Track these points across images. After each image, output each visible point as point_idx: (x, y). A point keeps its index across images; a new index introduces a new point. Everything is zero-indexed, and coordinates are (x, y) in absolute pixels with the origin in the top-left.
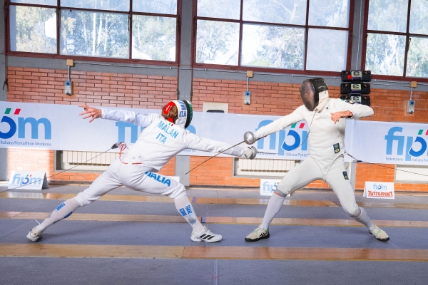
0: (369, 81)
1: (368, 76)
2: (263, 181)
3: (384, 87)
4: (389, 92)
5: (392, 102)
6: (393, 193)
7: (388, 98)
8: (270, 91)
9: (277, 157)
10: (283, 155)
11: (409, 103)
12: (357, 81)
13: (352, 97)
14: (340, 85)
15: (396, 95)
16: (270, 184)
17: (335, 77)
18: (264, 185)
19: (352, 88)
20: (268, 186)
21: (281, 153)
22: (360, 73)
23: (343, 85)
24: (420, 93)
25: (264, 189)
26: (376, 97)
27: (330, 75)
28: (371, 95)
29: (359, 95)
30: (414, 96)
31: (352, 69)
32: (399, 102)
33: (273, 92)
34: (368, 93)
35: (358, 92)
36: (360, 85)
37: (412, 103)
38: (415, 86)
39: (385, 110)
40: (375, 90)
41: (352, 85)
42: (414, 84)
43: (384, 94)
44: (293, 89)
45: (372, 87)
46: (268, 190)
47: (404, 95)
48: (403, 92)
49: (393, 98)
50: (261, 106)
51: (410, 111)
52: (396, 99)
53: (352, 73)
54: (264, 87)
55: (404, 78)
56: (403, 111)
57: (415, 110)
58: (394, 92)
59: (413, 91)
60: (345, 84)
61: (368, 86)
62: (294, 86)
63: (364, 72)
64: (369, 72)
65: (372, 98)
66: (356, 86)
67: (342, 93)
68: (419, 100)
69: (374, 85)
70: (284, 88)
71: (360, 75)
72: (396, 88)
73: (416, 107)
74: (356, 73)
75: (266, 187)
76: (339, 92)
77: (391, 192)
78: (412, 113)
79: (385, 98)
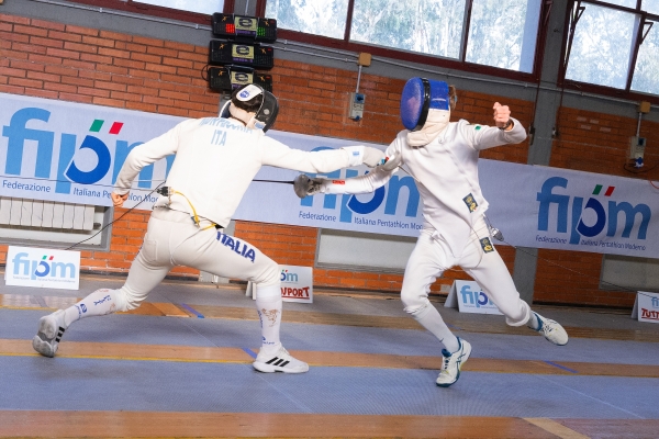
0: (272, 41)
1: (270, 30)
2: (13, 251)
3: (304, 60)
4: (314, 70)
5: (317, 92)
6: (310, 291)
7: (312, 83)
8: (45, 42)
9: (53, 195)
10: (68, 192)
11: (353, 97)
12: (245, 39)
13: (233, 74)
14: (207, 44)
15: (327, 78)
16: (30, 258)
17: (197, 26)
18: (17, 261)
19: (235, 54)
20: (27, 263)
21: (62, 187)
22: (254, 21)
23: (214, 45)
24: (377, 79)
25: (16, 271)
26: (285, 79)
27: (187, 20)
28: (276, 73)
29: (250, 72)
30: (365, 85)
31: (237, 11)
32: (332, 95)
33: (51, 43)
34: (269, 69)
35: (247, 63)
36: (251, 49)
37: (360, 99)
38: (368, 63)
39: (303, 110)
40: (284, 64)
41: (235, 47)
42: (365, 58)
43: (305, 74)
44: (100, 42)
45: (278, 55)
46: (26, 272)
47: (345, 80)
48: (342, 74)
49: (320, 85)
50: (22, 73)
51: (354, 115)
52: (327, 86)
53: (237, 19)
54: (28, 30)
55: (345, 44)
56: (339, 113)
57: (365, 115)
58: (324, 70)
59: (363, 74)
60: (220, 43)
61: (270, 52)
62: (103, 34)
63: (262, 22)
64: (273, 22)
65: (276, 79)
66: (243, 50)
67: (210, 63)
68: (372, 92)
69: (282, 50)
70: (78, 38)
71: (254, 26)
72: (327, 63)
73: (366, 108)
74: (245, 22)
75: (22, 266)
76: (206, 59)
77: (306, 289)
78: (357, 119)
79: (303, 82)
